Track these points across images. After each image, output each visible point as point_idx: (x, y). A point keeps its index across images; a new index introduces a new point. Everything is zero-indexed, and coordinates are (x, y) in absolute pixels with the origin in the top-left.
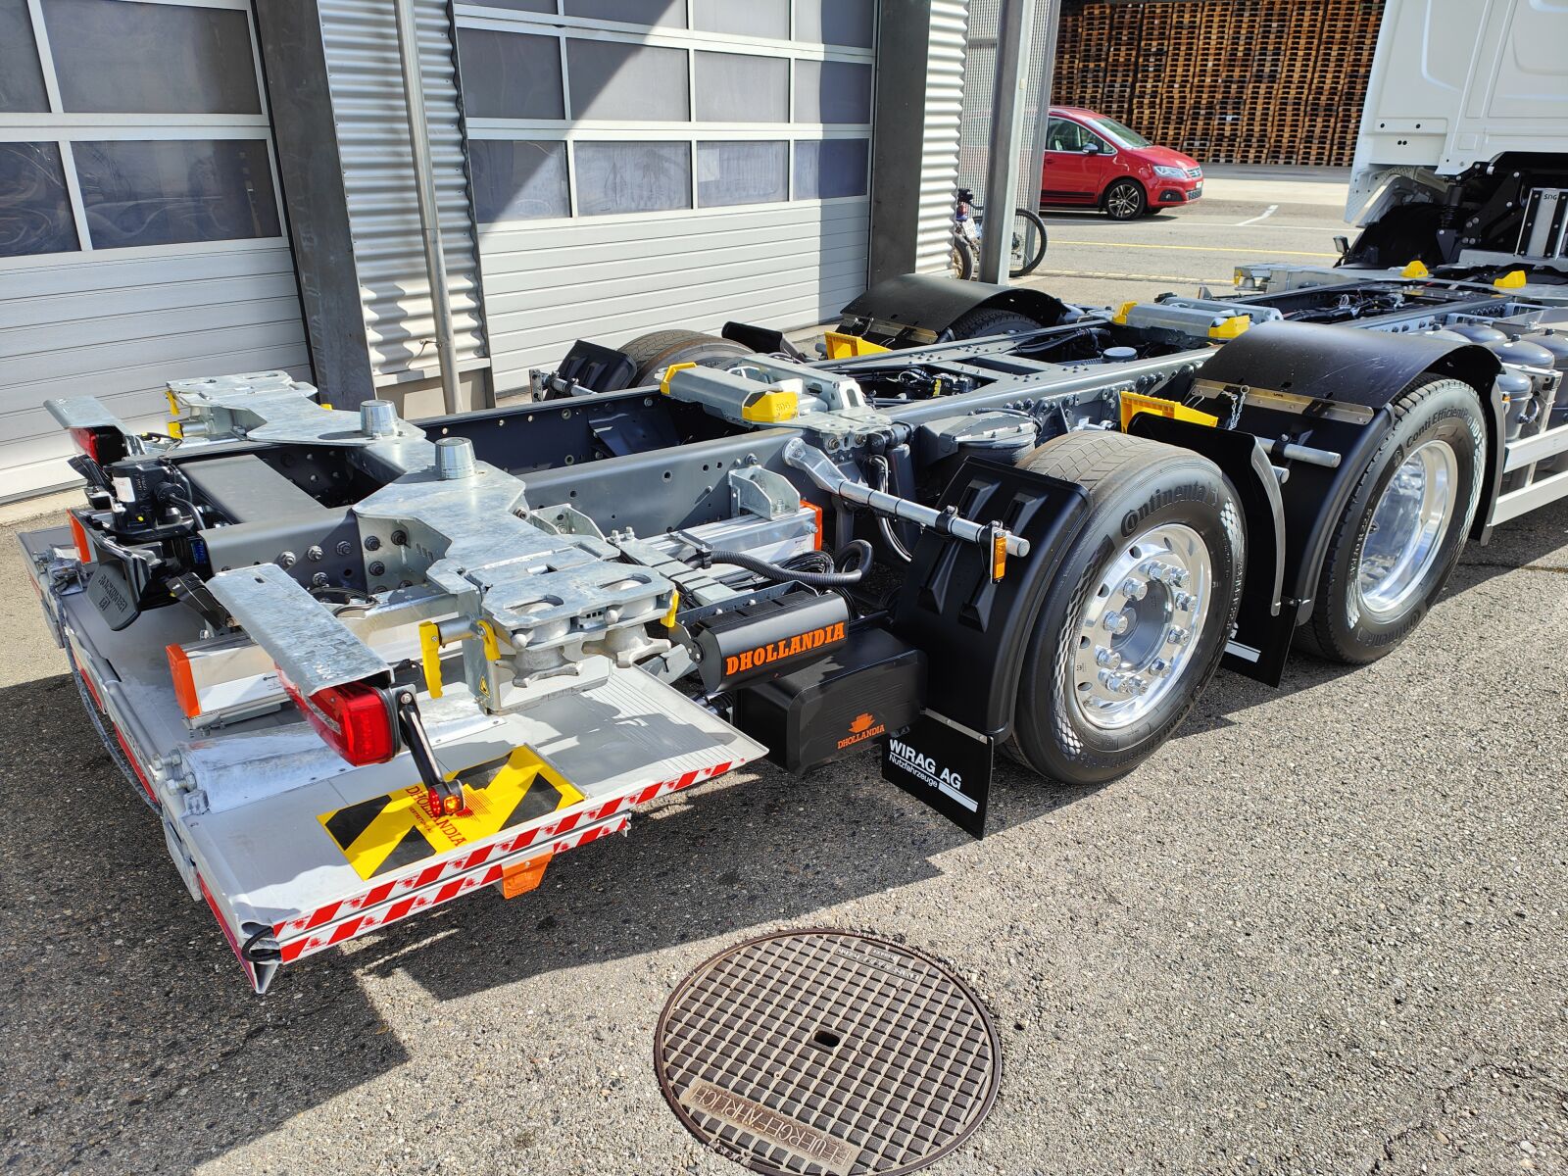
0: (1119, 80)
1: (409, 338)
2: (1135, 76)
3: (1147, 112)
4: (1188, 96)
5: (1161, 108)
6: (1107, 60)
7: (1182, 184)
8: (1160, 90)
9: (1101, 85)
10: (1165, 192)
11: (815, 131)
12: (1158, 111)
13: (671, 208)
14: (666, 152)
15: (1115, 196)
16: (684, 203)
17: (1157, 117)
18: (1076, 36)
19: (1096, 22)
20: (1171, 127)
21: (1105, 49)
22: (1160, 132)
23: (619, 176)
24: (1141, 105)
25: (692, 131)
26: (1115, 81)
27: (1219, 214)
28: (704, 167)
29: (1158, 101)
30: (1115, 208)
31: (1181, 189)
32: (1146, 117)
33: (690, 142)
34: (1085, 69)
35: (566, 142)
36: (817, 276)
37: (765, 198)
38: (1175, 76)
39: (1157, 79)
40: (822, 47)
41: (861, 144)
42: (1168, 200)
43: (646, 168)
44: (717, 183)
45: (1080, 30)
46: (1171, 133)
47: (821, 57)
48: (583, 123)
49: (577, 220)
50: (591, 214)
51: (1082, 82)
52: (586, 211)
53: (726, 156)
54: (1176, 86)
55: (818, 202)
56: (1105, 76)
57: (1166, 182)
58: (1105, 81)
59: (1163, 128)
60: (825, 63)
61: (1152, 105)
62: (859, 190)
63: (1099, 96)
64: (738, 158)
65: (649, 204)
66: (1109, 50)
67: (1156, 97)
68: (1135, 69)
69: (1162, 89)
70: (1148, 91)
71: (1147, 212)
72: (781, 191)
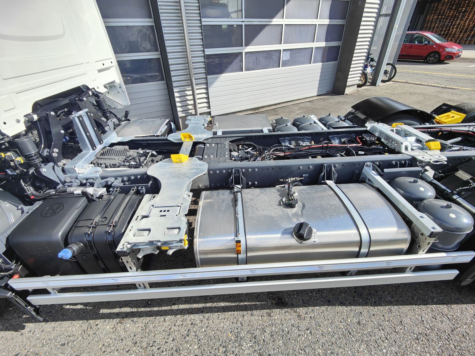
0: (448, 21)
1: (189, 105)
2: (454, 19)
3: (455, 30)
4: (471, 24)
5: (460, 28)
6: (445, 15)
7: (454, 54)
8: (461, 23)
9: (441, 23)
10: (447, 56)
11: (323, 44)
12: (459, 30)
13: (273, 67)
14: (273, 53)
15: (430, 57)
16: (277, 66)
17: (458, 31)
18: (437, 9)
19: (445, 4)
20: (462, 34)
21: (446, 12)
22: (457, 36)
23: (258, 60)
24: (453, 28)
25: (282, 47)
26: (446, 21)
27: (465, 62)
28: (284, 57)
29: (459, 26)
30: (429, 60)
31: (453, 55)
32: (454, 31)
33: (281, 50)
34: (438, 18)
35: (242, 52)
36: (318, 83)
37: (303, 63)
38: (468, 18)
39: (461, 19)
40: (328, 20)
41: (338, 47)
42: (448, 58)
43: (266, 58)
44: (288, 60)
45: (439, 7)
46: (461, 36)
47: (328, 23)
48: (248, 47)
49: (244, 72)
50: (249, 70)
51: (435, 22)
52: (247, 70)
53: (292, 53)
54: (468, 21)
55: (321, 64)
56: (444, 20)
57: (449, 53)
58: (443, 21)
59: (459, 34)
60: (329, 25)
61: (457, 28)
62: (335, 59)
63: (440, 26)
64: (296, 53)
65: (267, 67)
66: (447, 12)
67: (459, 25)
68: (455, 17)
69: (462, 22)
70: (457, 24)
71: (440, 61)
72: (309, 61)
